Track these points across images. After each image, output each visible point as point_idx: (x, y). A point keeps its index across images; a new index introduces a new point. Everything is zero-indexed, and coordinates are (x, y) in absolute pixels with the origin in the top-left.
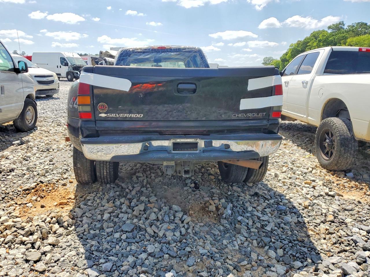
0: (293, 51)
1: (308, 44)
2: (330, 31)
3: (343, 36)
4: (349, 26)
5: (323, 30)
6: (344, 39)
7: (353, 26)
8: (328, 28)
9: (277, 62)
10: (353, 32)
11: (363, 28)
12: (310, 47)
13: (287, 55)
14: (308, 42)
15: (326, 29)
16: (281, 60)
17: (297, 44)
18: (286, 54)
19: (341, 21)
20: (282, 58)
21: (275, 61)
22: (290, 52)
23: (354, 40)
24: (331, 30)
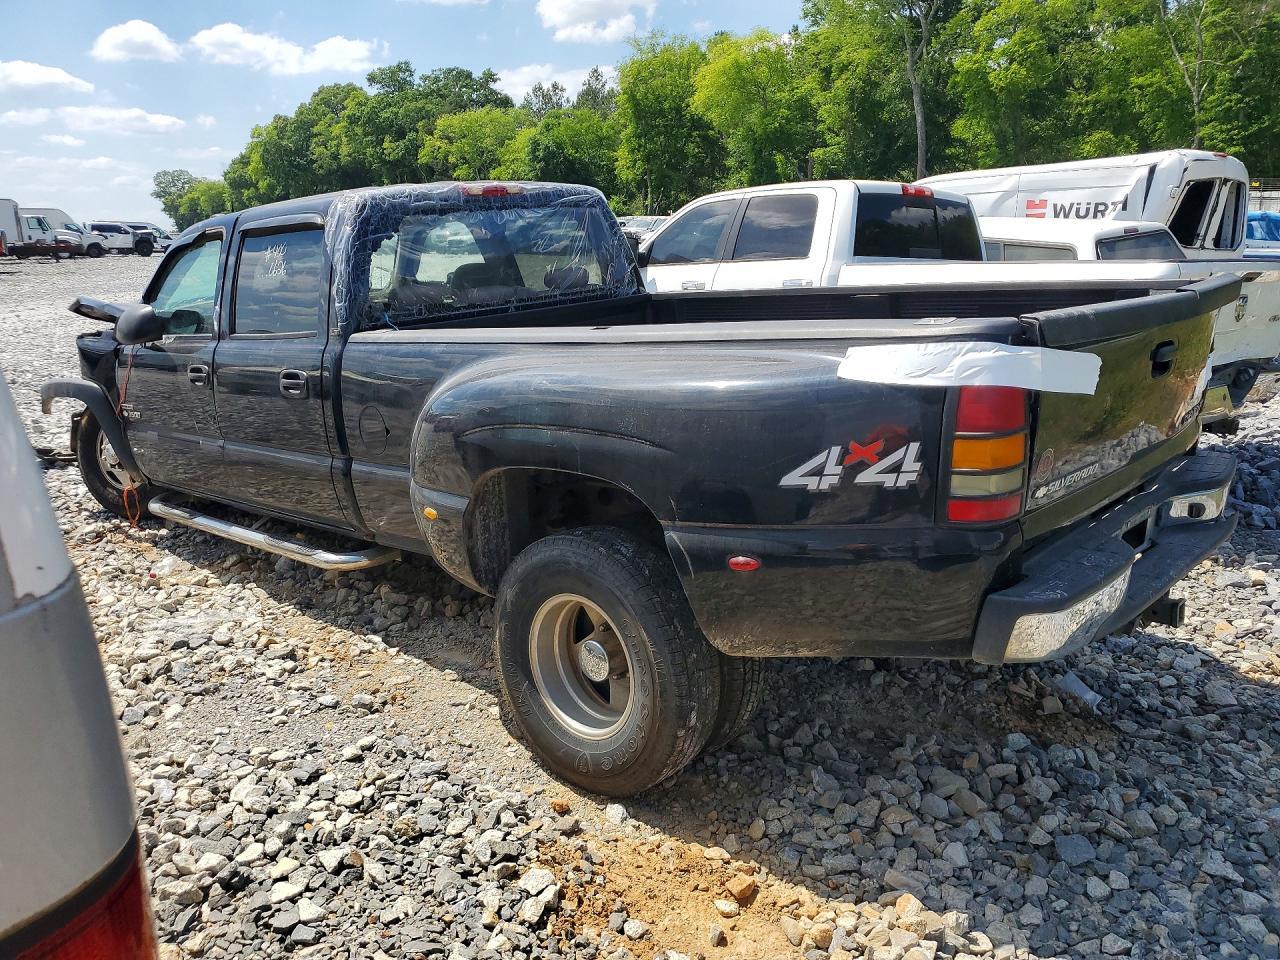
0: (266, 151)
1: (315, 130)
2: (373, 91)
3: (421, 109)
4: (425, 78)
5: (348, 85)
6: (424, 118)
7: (437, 80)
8: (369, 80)
9: (211, 189)
10: (441, 96)
11: (465, 87)
12: (322, 138)
13: (247, 164)
14: (314, 124)
15: (363, 83)
16: (230, 184)
17: (276, 128)
18: (244, 161)
19: (403, 60)
20: (231, 175)
21: (203, 187)
22: (255, 157)
23: (455, 122)
24: (379, 86)
